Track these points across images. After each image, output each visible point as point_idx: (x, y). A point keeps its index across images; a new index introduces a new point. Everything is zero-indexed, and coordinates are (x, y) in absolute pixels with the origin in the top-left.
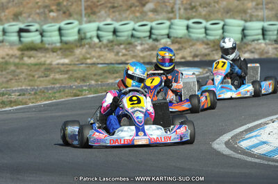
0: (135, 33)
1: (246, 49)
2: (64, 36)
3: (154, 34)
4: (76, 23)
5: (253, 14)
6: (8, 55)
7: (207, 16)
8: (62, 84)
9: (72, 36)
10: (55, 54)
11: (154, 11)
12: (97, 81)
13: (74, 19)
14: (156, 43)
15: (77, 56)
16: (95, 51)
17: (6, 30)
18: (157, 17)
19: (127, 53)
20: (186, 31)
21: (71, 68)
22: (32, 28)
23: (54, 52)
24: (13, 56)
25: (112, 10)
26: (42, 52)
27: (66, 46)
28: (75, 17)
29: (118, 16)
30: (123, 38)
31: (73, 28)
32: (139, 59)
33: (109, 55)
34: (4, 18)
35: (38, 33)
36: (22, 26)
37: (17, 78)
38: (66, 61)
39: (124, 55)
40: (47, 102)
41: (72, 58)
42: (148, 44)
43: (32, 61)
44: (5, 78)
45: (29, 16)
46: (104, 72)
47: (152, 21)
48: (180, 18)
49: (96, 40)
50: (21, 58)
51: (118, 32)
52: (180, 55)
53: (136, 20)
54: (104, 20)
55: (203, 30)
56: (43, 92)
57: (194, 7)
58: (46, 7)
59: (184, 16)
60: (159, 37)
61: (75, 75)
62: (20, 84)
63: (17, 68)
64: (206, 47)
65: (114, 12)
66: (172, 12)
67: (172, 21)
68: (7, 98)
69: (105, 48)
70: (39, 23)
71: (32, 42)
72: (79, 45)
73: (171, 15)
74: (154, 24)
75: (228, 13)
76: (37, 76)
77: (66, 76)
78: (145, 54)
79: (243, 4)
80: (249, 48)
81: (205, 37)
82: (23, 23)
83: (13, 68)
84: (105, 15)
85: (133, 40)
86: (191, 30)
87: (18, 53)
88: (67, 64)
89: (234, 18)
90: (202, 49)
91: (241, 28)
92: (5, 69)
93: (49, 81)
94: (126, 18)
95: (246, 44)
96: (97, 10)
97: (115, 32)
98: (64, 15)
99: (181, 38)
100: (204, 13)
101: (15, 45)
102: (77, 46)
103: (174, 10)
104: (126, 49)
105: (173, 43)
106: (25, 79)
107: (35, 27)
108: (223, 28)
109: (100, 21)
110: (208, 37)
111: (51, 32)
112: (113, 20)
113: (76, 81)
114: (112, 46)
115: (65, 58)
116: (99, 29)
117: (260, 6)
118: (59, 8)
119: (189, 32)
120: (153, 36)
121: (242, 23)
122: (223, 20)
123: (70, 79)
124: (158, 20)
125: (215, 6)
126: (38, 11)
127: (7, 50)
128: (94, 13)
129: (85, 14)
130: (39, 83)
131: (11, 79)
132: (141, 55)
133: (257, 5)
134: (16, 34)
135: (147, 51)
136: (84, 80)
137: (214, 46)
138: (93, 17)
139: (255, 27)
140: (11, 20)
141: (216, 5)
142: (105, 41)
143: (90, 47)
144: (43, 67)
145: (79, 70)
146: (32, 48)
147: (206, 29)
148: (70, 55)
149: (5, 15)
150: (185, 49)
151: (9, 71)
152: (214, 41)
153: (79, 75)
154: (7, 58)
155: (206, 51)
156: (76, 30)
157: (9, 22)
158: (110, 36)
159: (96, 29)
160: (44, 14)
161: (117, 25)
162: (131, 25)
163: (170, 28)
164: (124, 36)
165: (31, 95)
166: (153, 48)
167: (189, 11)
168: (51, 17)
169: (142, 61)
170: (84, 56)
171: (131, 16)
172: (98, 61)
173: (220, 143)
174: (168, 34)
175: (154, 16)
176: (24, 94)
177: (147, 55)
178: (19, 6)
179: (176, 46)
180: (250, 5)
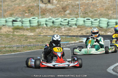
0: (62, 23)
1: (109, 31)
2: (31, 24)
3: (70, 24)
4: (37, 18)
5: (112, 16)
6: (8, 31)
7: (92, 17)
8: (34, 44)
9: (35, 23)
10: (28, 31)
11: (70, 14)
13: (36, 16)
14: (71, 28)
15: (37, 32)
16: (45, 30)
17: (7, 21)
18: (71, 16)
19: (58, 31)
20: (83, 23)
21: (36, 37)
22: (18, 20)
23: (27, 30)
24: (9, 31)
25: (52, 13)
26: (22, 30)
27: (32, 28)
28: (36, 15)
29: (54, 16)
30: (57, 25)
31: (35, 20)
33: (50, 32)
34: (6, 16)
35: (20, 22)
36: (14, 19)
37: (14, 41)
38: (32, 34)
39: (57, 32)
41: (35, 33)
42: (67, 28)
43: (18, 34)
44: (9, 40)
45: (16, 15)
47: (69, 18)
48: (81, 17)
49: (45, 26)
50: (13, 32)
52: (81, 33)
53: (62, 17)
54: (48, 17)
55: (91, 22)
57: (86, 13)
58: (24, 11)
59: (83, 16)
60: (72, 25)
61: (38, 40)
62: (15, 43)
63: (14, 36)
65: (53, 14)
66: (77, 14)
67: (78, 18)
68: (12, 49)
69: (49, 29)
70: (21, 18)
71: (18, 26)
72: (38, 27)
73: (77, 16)
74: (70, 19)
75: (101, 15)
76: (22, 40)
77: (35, 40)
78: (66, 32)
79: (107, 12)
80: (110, 30)
83: (11, 36)
84: (49, 15)
85: (61, 26)
86: (85, 22)
87: (12, 30)
88: (33, 36)
89: (104, 18)
90: (90, 30)
91: (107, 22)
94: (58, 17)
95: (108, 29)
96: (46, 13)
97: (53, 22)
98: (31, 15)
99: (81, 25)
100: (91, 15)
102: (37, 28)
103: (78, 13)
104: (58, 30)
105: (78, 27)
106: (17, 41)
108: (99, 22)
110: (93, 25)
111: (26, 22)
112: (52, 17)
113: (39, 42)
114: (52, 28)
115: (32, 33)
116: (46, 21)
117: (115, 13)
118: (29, 12)
119: (85, 23)
120: (69, 24)
121: (107, 20)
122: (99, 18)
123: (36, 41)
124: (71, 18)
125: (95, 13)
126: (20, 13)
127: (7, 29)
128: (44, 14)
129: (41, 14)
130: (23, 43)
131: (11, 41)
132: (64, 32)
133: (113, 12)
134: (12, 22)
135: (67, 31)
136: (43, 42)
138: (44, 16)
139: (113, 22)
141: (96, 12)
142: (49, 26)
143: (43, 29)
146: (17, 28)
147: (92, 22)
148: (34, 32)
149: (6, 14)
150: (83, 30)
151: (10, 38)
153: (40, 40)
154: (7, 32)
156: (37, 21)
157: (8, 17)
158: (51, 24)
159: (45, 21)
160: (23, 14)
161: (54, 19)
162: (60, 19)
163: (77, 21)
164: (57, 24)
165: (22, 48)
166: (69, 30)
167: (84, 14)
168: (26, 15)
169: (64, 35)
170: (40, 32)
171: (60, 16)
172: (46, 34)
173: (110, 70)
174: (76, 24)
175: (70, 16)
176: (19, 48)
177: (67, 32)
178: (12, 10)
179: (79, 29)
180: (110, 12)
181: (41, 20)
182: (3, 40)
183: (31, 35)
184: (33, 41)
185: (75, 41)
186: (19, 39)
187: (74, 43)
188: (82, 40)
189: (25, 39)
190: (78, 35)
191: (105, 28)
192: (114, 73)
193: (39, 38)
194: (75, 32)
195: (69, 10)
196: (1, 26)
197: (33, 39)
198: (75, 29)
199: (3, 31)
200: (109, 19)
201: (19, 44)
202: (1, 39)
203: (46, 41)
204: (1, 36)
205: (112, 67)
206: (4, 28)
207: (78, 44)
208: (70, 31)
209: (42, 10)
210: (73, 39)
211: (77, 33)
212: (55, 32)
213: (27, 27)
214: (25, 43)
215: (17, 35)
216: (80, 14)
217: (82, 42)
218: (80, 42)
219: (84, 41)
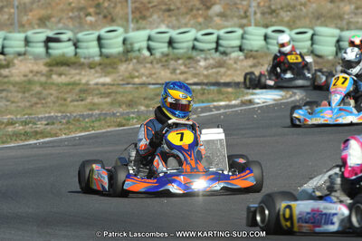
0: (196, 43)
2: (104, 48)
3: (222, 46)
4: (121, 30)
5: (351, 20)
6: (31, 72)
7: (291, 23)
9: (115, 47)
10: (93, 71)
11: (222, 15)
12: (147, 106)
13: (118, 25)
14: (225, 58)
15: (121, 73)
16: (145, 67)
17: (31, 39)
18: (226, 23)
19: (186, 70)
20: (263, 43)
21: (114, 88)
22: (63, 37)
23: (91, 68)
24: (37, 72)
25: (167, 14)
26: (76, 69)
27: (106, 61)
28: (119, 21)
29: (175, 22)
30: (181, 51)
31: (117, 37)
32: (202, 78)
33: (163, 73)
35: (71, 43)
36: (51, 34)
37: (44, 101)
39: (182, 73)
40: (83, 134)
41: (114, 76)
42: (214, 59)
43: (63, 79)
44: (29, 101)
45: (59, 21)
46: (157, 95)
47: (219, 29)
48: (257, 25)
49: (146, 53)
50: (49, 75)
51: (175, 42)
53: (199, 27)
54: (157, 27)
56: (78, 120)
57: (273, 12)
58: (81, 9)
59: (262, 22)
60: (228, 50)
61: (120, 98)
62: (48, 109)
63: (45, 89)
65: (170, 16)
66: (246, 17)
67: (246, 29)
68: (31, 127)
69: (157, 63)
70: (72, 30)
71: (63, 55)
72: (124, 59)
73: (244, 21)
74: (222, 32)
75: (318, 18)
76: (69, 100)
77: (107, 100)
78: (210, 71)
79: (338, 7)
82: (52, 29)
83: (38, 88)
84: (158, 20)
85: (194, 53)
86: (270, 41)
87: (45, 69)
89: (326, 26)
91: (335, 39)
92: (29, 90)
93: (86, 106)
94: (186, 25)
96: (148, 14)
97: (171, 42)
98: (105, 20)
99: (257, 51)
100: (287, 19)
101: (41, 59)
102: (121, 61)
103: (248, 14)
104: (185, 66)
105: (246, 57)
106: (54, 103)
107: (68, 35)
108: (312, 39)
109: (152, 29)
111: (87, 41)
112: (168, 27)
113: (120, 106)
114: (166, 61)
115: (105, 76)
116: (150, 39)
118: (98, 11)
119: (267, 43)
120: (221, 49)
121: (336, 32)
122: (312, 28)
123: (112, 103)
124: (227, 27)
125: (301, 10)
126: (71, 14)
127: (30, 65)
128: (144, 18)
129: (133, 18)
130: (71, 109)
131: (36, 103)
132: (205, 73)
133: (357, 8)
134: (42, 44)
135: (212, 68)
136: (130, 106)
138: (143, 23)
140: (36, 26)
141: (303, 8)
142: (158, 55)
143: (139, 62)
144: (78, 88)
145: (124, 92)
146: (63, 62)
148: (113, 73)
149: (28, 20)
150: (263, 65)
151: (33, 92)
153: (124, 99)
154: (30, 75)
156: (121, 39)
157: (33, 28)
158: (163, 48)
159: (146, 38)
160: (78, 18)
161: (174, 33)
162: (193, 33)
163: (243, 38)
164: (183, 48)
166: (220, 65)
167: (267, 16)
168: (88, 21)
169: (205, 81)
170: (130, 73)
171: (192, 22)
172: (149, 80)
174: (240, 46)
175: (222, 22)
176: (53, 123)
177: (213, 73)
178: (46, 8)
179: (251, 62)
180: (348, 8)
182: (12, 99)
185: (230, 100)
186: (60, 95)
188: (249, 98)
189: (77, 97)
191: (331, 58)
193: (119, 93)
194: (238, 72)
195: (219, 4)
196: (12, 56)
197: (102, 95)
198: (239, 63)
199: (17, 71)
202: (7, 96)
204: (5, 87)
206: (21, 61)
207: (237, 109)
208: (222, 70)
209: (137, 5)
210: (223, 94)
212: (178, 72)
213: (91, 59)
214: (77, 109)
215: (58, 85)
216: (253, 17)
217: (251, 102)
218: (243, 103)
219: (257, 101)
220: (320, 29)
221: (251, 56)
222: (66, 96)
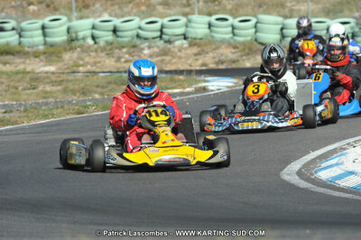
0: (140, 32)
2: (48, 37)
3: (166, 34)
4: (64, 19)
5: (294, 8)
7: (234, 11)
8: (56, 98)
9: (59, 35)
10: (37, 59)
11: (165, 4)
12: (102, 94)
13: (61, 14)
14: (169, 46)
15: (66, 62)
16: (90, 55)
18: (168, 11)
19: (131, 58)
20: (207, 31)
21: (64, 77)
22: (5, 25)
23: (36, 57)
25: (110, 3)
26: (21, 58)
27: (51, 50)
28: (62, 10)
29: (118, 11)
30: (126, 39)
31: (60, 26)
33: (107, 61)
35: (14, 32)
38: (52, 68)
39: (126, 61)
41: (60, 65)
42: (158, 47)
43: (8, 68)
45: (2, 11)
46: (110, 83)
47: (162, 17)
48: (199, 14)
49: (90, 42)
51: (119, 31)
52: (200, 62)
53: (142, 15)
54: (99, 16)
55: (230, 29)
56: (35, 108)
57: (215, 0)
59: (205, 10)
60: (173, 38)
61: (71, 86)
64: (233, 51)
65: (112, 5)
66: (189, 5)
67: (190, 17)
69: (102, 52)
70: (15, 19)
71: (8, 44)
72: (68, 48)
73: (187, 10)
74: (165, 21)
75: (260, 6)
77: (59, 88)
81: (232, 38)
84: (101, 9)
85: (138, 42)
86: (212, 28)
88: (53, 73)
89: (269, 14)
90: (228, 53)
91: (280, 26)
93: (38, 95)
94: (129, 14)
96: (91, 3)
97: (115, 31)
98: (47, 9)
99: (201, 39)
100: (229, 7)
102: (66, 50)
103: (190, 2)
104: (130, 54)
105: (191, 45)
106: (6, 91)
107: (12, 24)
108: (255, 27)
109: (95, 18)
110: (236, 38)
111: (31, 30)
112: (110, 15)
113: (74, 94)
114: (111, 50)
115: (50, 65)
116: (93, 28)
119: (211, 31)
120: (164, 36)
121: (280, 19)
122: (255, 16)
123: (65, 91)
124: (170, 15)
126: (13, 3)
128: (87, 7)
129: (77, 7)
130: (25, 97)
135: (157, 56)
136: (84, 93)
137: (244, 50)
138: (86, 12)
142: (102, 43)
143: (83, 51)
144: (28, 79)
145: (77, 80)
146: (7, 51)
147: (233, 28)
148: (57, 61)
150: (207, 53)
152: (244, 43)
153: (76, 87)
155: (234, 57)
156: (64, 28)
158: (109, 37)
159: (91, 27)
160: (21, 7)
161: (117, 22)
162: (137, 22)
163: (187, 26)
164: (127, 36)
165: (21, 112)
166: (165, 53)
167: (209, 4)
168: (31, 11)
170: (75, 62)
171: (134, 11)
172: (94, 69)
173: (290, 173)
174: (184, 35)
175: (165, 11)
176: (11, 111)
179: (195, 50)
181: (76, 23)
183: (46, 73)
184: (55, 88)
185: (184, 88)
186: (12, 84)
187: (181, 94)
188: (203, 84)
189: (29, 86)
190: (193, 68)
192: (303, 184)
193: (71, 81)
194: (183, 60)
197: (53, 83)
198: (183, 51)
200: (286, 17)
201: (13, 100)
203: (95, 89)
205: (296, 166)
207: (191, 96)
208: (167, 58)
210: (176, 82)
211: (189, 62)
212: (123, 60)
213: (35, 48)
214: (30, 97)
215: (7, 73)
216: (196, 5)
217: (205, 89)
218: (198, 90)
219: (211, 88)
220: (263, 17)
221: (195, 45)
222: (17, 84)
